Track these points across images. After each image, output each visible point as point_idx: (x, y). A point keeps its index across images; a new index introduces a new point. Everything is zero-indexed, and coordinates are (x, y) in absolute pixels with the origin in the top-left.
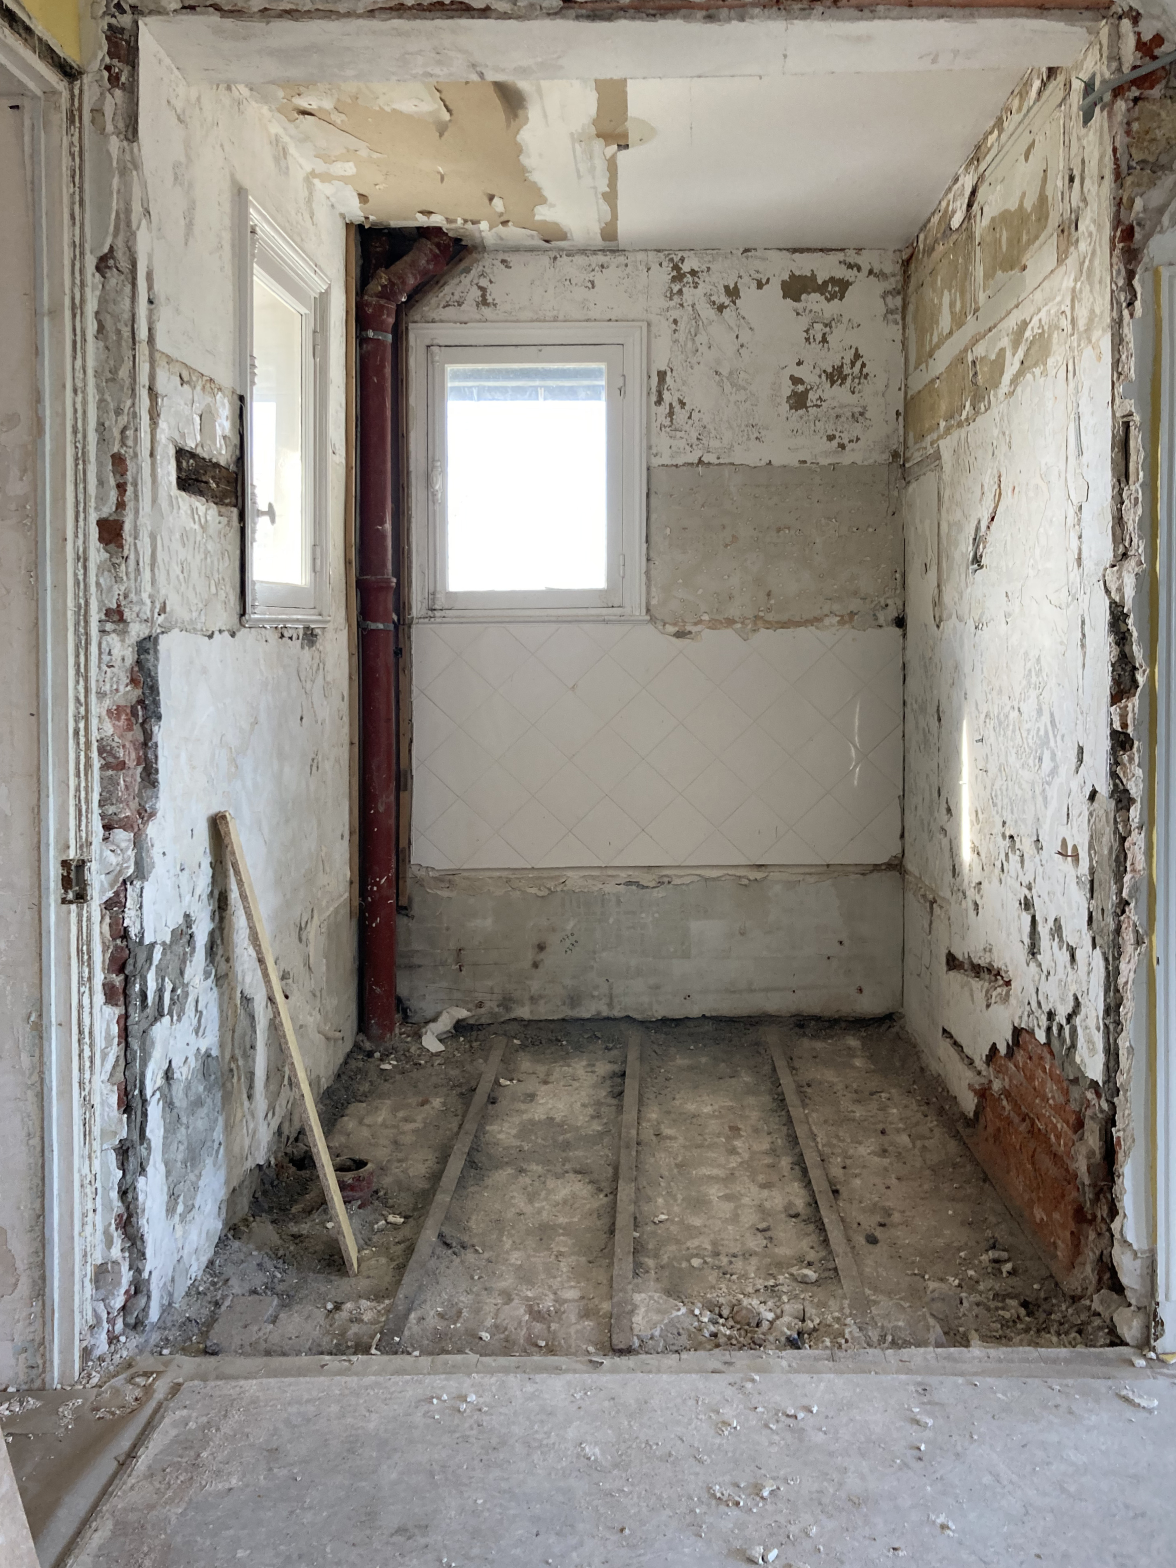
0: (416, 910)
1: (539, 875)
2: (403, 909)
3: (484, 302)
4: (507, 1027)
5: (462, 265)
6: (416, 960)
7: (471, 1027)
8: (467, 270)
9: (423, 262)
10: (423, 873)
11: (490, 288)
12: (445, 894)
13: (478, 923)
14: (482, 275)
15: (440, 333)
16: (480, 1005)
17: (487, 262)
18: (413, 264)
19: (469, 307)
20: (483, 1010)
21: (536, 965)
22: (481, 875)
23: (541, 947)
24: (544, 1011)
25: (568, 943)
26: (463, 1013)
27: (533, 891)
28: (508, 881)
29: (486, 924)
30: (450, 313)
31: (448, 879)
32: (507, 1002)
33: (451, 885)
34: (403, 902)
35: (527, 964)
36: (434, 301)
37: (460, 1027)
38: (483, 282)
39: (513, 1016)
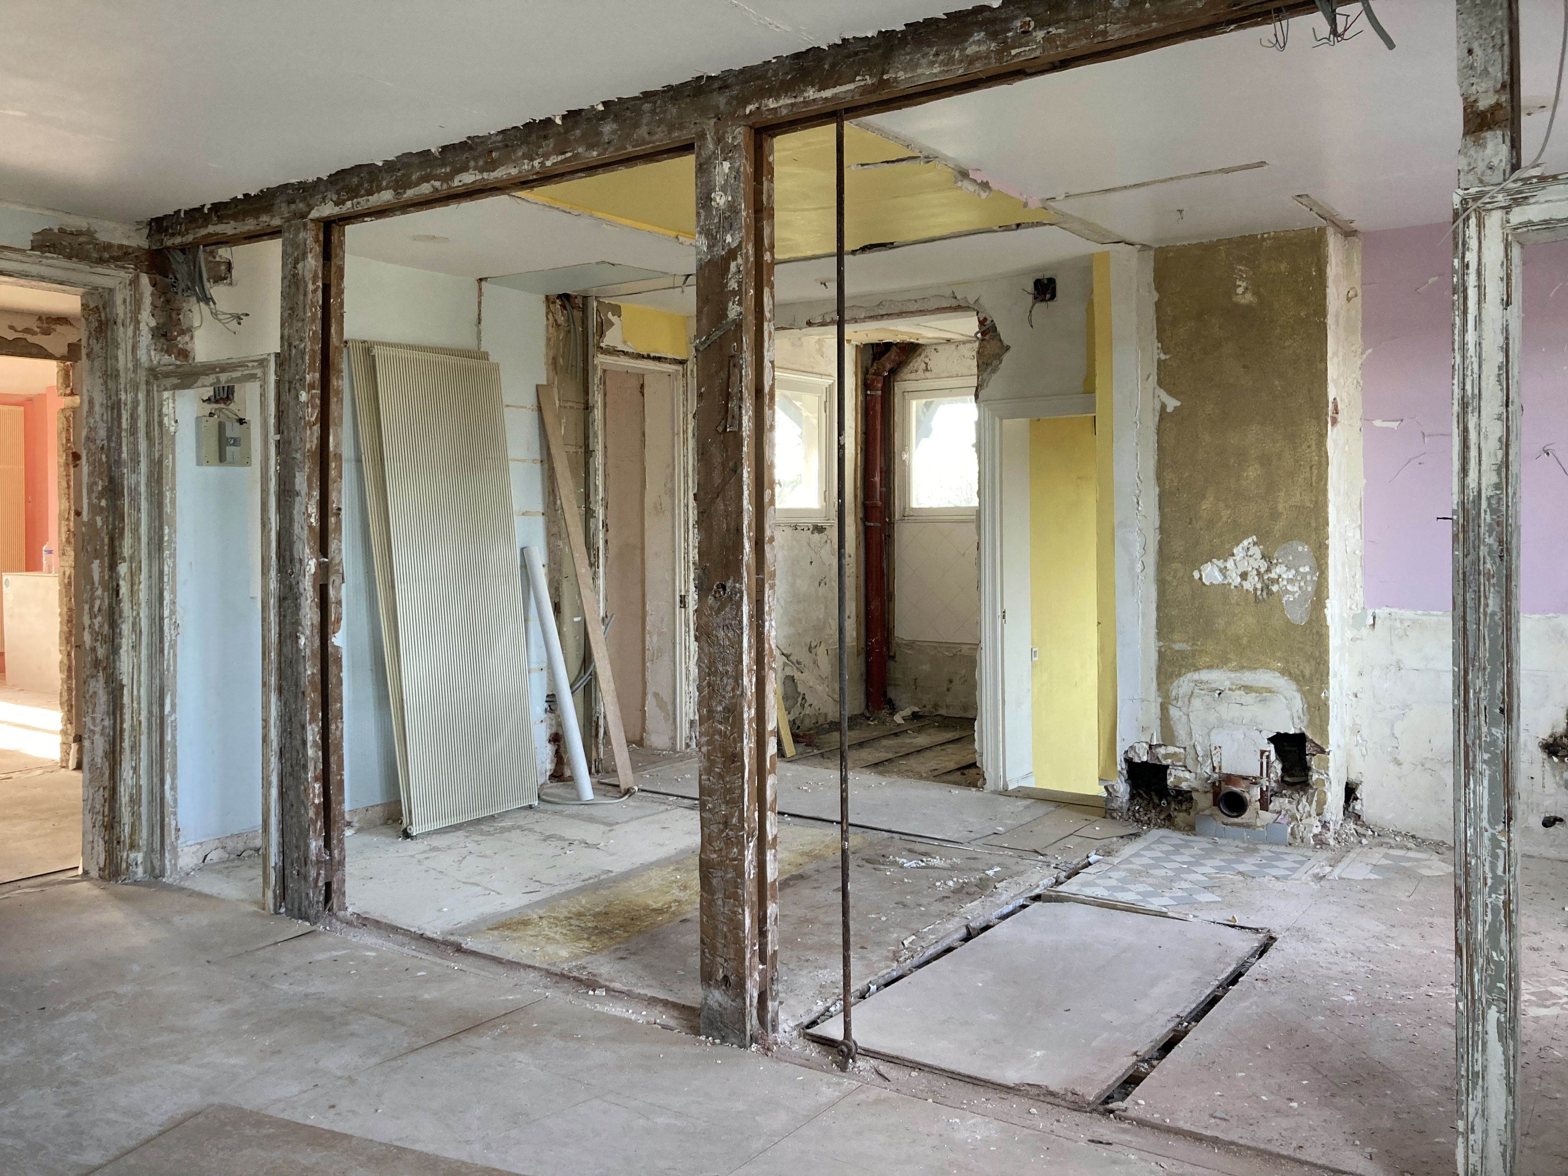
0: (897, 658)
1: (950, 645)
2: (893, 658)
3: (927, 370)
4: (936, 718)
5: (918, 353)
6: (897, 682)
7: (921, 717)
8: (920, 355)
9: (893, 357)
10: (899, 641)
11: (929, 363)
12: (909, 652)
13: (924, 667)
14: (927, 356)
15: (909, 386)
16: (925, 706)
17: (930, 351)
18: (888, 358)
19: (920, 372)
20: (926, 709)
21: (948, 690)
22: (924, 644)
23: (951, 681)
24: (952, 713)
25: (962, 680)
26: (916, 709)
27: (947, 653)
28: (936, 648)
29: (926, 668)
30: (913, 376)
31: (911, 644)
32: (936, 706)
33: (912, 648)
34: (892, 654)
35: (945, 688)
36: (906, 371)
37: (915, 716)
38: (927, 360)
39: (938, 713)
